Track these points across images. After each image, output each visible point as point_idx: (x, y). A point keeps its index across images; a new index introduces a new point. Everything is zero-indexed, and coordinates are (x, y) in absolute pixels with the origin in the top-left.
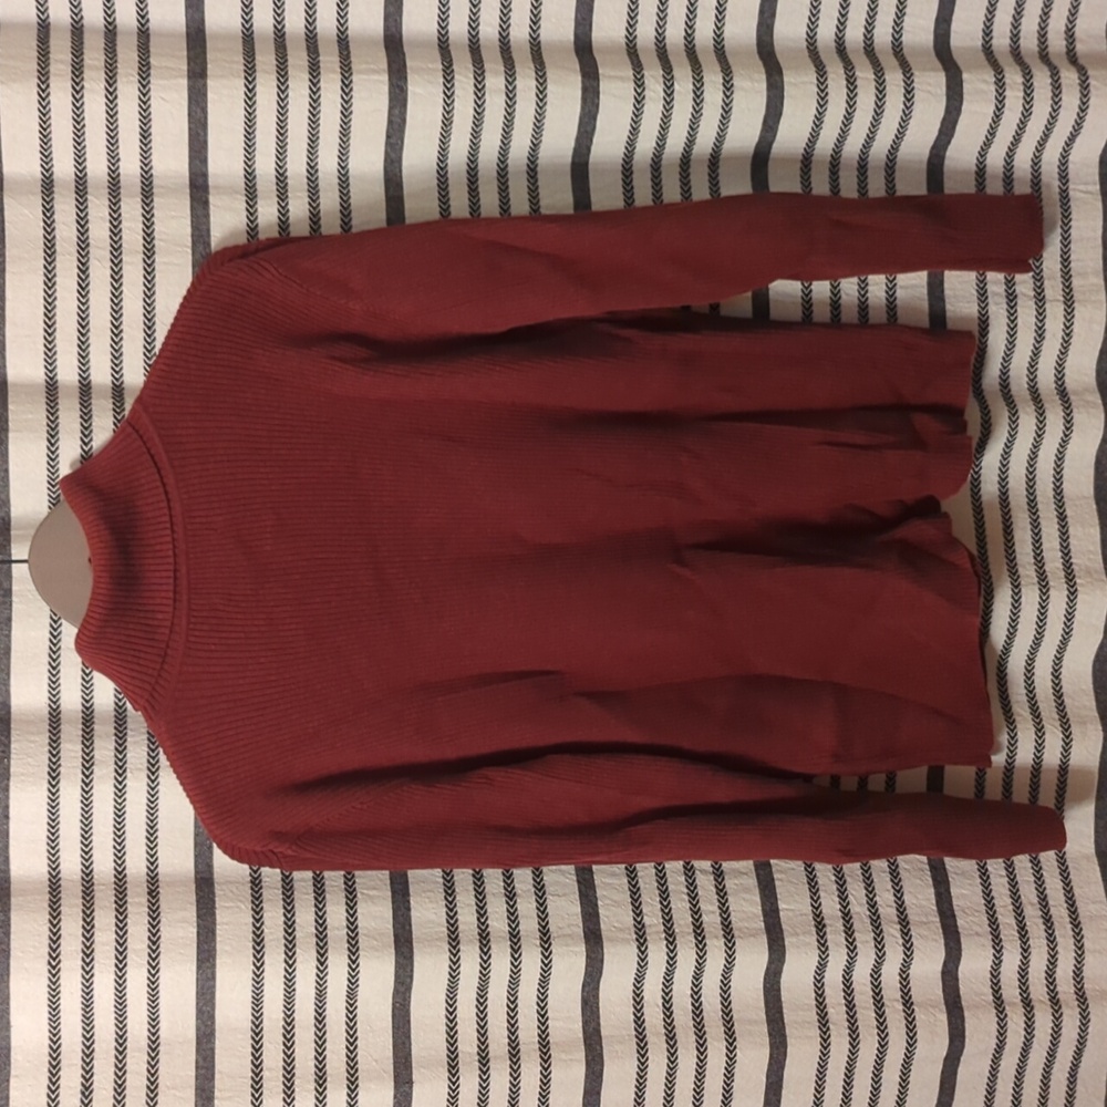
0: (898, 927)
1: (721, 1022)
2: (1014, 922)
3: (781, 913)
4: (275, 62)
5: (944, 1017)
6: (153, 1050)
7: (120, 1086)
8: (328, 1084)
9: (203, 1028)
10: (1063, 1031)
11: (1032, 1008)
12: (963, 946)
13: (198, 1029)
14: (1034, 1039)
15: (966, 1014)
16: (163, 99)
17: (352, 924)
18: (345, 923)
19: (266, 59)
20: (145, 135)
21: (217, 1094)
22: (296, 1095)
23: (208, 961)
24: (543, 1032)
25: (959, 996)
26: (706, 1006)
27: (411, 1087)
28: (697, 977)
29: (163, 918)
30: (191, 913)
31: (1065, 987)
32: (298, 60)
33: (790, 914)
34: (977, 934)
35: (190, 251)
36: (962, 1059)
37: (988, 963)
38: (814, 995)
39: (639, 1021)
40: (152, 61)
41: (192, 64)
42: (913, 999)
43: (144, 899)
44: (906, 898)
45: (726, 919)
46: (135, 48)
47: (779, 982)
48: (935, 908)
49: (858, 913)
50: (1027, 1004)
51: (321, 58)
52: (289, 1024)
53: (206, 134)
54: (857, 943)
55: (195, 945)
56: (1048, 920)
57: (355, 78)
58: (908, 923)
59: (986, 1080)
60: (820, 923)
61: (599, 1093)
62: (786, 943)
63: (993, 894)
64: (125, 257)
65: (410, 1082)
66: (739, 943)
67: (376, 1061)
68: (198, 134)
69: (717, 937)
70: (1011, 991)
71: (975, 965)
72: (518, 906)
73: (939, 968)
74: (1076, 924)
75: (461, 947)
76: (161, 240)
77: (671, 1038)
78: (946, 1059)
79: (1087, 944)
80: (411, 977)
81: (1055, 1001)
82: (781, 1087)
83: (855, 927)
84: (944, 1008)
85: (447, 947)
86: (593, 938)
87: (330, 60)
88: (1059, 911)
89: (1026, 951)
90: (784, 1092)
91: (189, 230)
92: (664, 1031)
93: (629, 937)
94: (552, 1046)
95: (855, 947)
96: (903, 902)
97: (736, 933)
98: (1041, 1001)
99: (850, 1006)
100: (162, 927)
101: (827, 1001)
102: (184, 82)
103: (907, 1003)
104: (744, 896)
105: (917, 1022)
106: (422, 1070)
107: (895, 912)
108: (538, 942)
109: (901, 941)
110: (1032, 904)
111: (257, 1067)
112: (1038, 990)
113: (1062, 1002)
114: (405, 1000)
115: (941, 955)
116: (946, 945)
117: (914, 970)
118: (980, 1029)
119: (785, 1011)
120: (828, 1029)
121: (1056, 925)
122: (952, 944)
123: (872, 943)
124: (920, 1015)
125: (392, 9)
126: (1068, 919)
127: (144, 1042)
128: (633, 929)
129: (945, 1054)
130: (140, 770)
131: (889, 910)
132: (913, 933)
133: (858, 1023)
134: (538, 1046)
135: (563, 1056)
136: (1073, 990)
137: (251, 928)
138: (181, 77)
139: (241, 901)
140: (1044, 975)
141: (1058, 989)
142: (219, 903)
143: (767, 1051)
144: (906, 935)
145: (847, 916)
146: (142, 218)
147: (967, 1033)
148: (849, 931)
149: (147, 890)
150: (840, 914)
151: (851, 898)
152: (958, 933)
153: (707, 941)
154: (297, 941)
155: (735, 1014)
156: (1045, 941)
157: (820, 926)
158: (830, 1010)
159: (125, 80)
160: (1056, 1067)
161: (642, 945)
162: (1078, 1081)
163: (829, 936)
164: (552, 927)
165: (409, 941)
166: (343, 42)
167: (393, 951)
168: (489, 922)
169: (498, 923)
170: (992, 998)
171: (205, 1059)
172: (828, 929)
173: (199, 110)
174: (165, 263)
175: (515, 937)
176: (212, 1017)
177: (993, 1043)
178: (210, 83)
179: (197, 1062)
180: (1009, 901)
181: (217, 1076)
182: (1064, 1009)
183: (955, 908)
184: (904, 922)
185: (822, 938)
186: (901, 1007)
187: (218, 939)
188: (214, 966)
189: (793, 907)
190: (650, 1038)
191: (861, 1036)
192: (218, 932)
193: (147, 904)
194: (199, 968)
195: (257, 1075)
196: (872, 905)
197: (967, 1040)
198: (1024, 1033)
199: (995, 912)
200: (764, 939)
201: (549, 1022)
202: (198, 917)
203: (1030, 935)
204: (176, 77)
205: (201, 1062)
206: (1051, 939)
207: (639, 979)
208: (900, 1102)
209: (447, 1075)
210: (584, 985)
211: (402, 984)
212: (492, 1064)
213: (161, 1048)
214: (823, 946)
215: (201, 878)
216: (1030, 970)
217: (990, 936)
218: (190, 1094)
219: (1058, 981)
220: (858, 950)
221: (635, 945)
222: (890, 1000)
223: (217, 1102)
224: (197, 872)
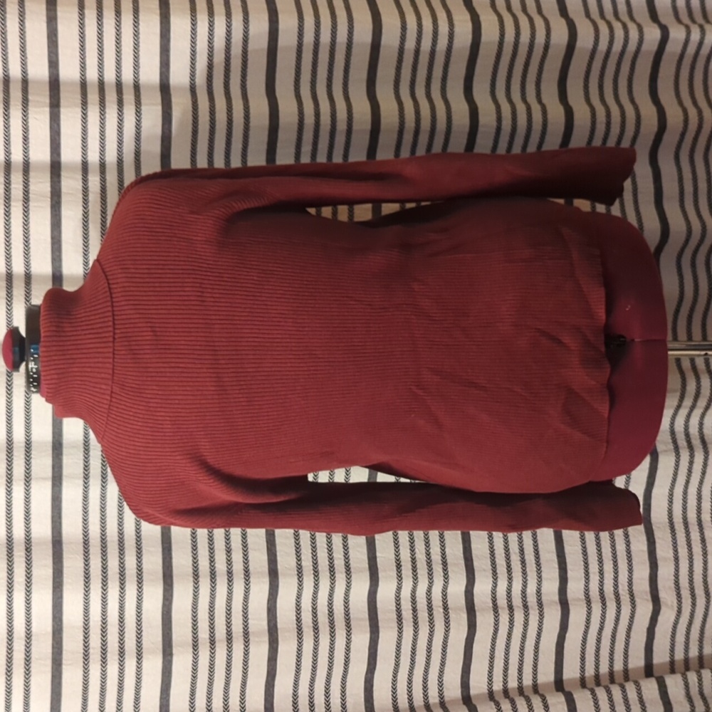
0: (441, 566)
1: (344, 619)
2: (505, 563)
3: (378, 559)
4: (98, 99)
5: (465, 616)
6: (28, 639)
8: (126, 656)
9: (56, 626)
10: (530, 622)
11: (513, 610)
12: (476, 577)
13: (53, 627)
14: (514, 628)
15: (478, 614)
16: (35, 118)
17: (140, 567)
18: (135, 566)
19: (93, 97)
20: (26, 139)
21: (64, 662)
23: (59, 588)
24: (246, 626)
25: (473, 604)
26: (336, 611)
27: (172, 657)
28: (331, 595)
29: (34, 564)
30: (49, 561)
31: (532, 600)
32: (111, 97)
33: (382, 559)
34: (484, 570)
35: (49, 200)
36: (475, 639)
37: (490, 587)
38: (395, 604)
39: (299, 620)
40: (30, 97)
41: (52, 100)
42: (449, 606)
43: (23, 553)
44: (447, 550)
45: (347, 563)
46: (20, 90)
47: (376, 598)
48: (462, 555)
49: (420, 559)
50: (511, 608)
51: (124, 97)
52: (104, 624)
53: (59, 139)
54: (419, 576)
55: (52, 579)
56: (523, 562)
57: (143, 108)
59: (489, 651)
60: (398, 564)
61: (276, 660)
62: (380, 575)
63: (495, 547)
64: (12, 203)
65: (171, 655)
66: (353, 576)
67: (153, 643)
68: (55, 139)
69: (341, 573)
70: (502, 602)
71: (482, 588)
72: (233, 556)
73: (463, 588)
74: (538, 564)
75: (200, 579)
76: (33, 194)
77: (316, 629)
78: (467, 638)
79: (544, 575)
80: (172, 596)
81: (526, 607)
83: (418, 566)
84: (465, 610)
85: (192, 579)
86: (273, 573)
87: (129, 97)
88: (530, 557)
89: (510, 579)
91: (49, 189)
92: (312, 625)
93: (292, 573)
94: (250, 634)
96: (445, 553)
97: (352, 570)
98: (518, 607)
99: (414, 610)
100: (33, 569)
101: (402, 607)
102: (47, 110)
103: (446, 608)
104: (358, 549)
105: (451, 619)
106: (179, 648)
107: (440, 558)
108: (243, 576)
109: (442, 574)
110: (515, 553)
111: (86, 647)
112: (517, 601)
113: (529, 607)
114: (168, 609)
115: (464, 582)
116: (467, 576)
117: (450, 590)
118: (485, 621)
119: (379, 613)
120: (402, 623)
121: (528, 565)
122: (471, 576)
123: (427, 575)
124: (452, 615)
125: (164, 70)
126: (534, 562)
127: (23, 635)
128: (296, 568)
129: (465, 635)
130: (20, 480)
131: (437, 556)
132: (449, 569)
133: (419, 619)
134: (242, 634)
135: (257, 639)
136: (535, 600)
137: (83, 569)
138: (46, 107)
139: (78, 555)
140: (520, 592)
141: (528, 600)
142: (65, 555)
143: (368, 636)
144: (445, 570)
145: (414, 560)
146: (22, 183)
147: (478, 624)
148: (414, 569)
149: (25, 548)
150: (410, 559)
151: (417, 550)
152: (473, 570)
153: (336, 575)
154: (109, 577)
155: (351, 616)
156: (521, 574)
157: (399, 566)
158: (403, 612)
159: (14, 108)
160: (527, 643)
161: (300, 577)
162: (540, 651)
163: (403, 572)
164: (251, 568)
165: (171, 577)
166: (137, 87)
167: (162, 582)
168: (216, 565)
169: (221, 566)
170: (492, 605)
171: (57, 644)
172: (403, 568)
173: (56, 125)
174: (35, 206)
175: (230, 573)
176: (61, 620)
177: (492, 630)
178: (62, 110)
180: (503, 551)
181: (64, 652)
182: (530, 611)
183: (473, 555)
184: (445, 564)
185: (399, 573)
186: (442, 610)
187: (65, 575)
188: (62, 591)
189: (383, 555)
190: (305, 629)
191: (420, 627)
192: (64, 572)
193: (25, 556)
194: (54, 591)
195: (86, 651)
196: (428, 554)
197: (477, 627)
198: (508, 624)
199: (495, 558)
200: (368, 574)
201: (249, 621)
202: (54, 563)
203: (513, 570)
204: (43, 107)
205: (55, 645)
206: (524, 573)
207: (299, 597)
208: (443, 664)
209: (192, 650)
210: (268, 601)
211: (167, 600)
212: (217, 644)
213: (33, 638)
214: (400, 577)
215: (56, 541)
216: (513, 589)
217: (491, 571)
218: (49, 662)
219: (528, 596)
220: (419, 579)
221: (296, 577)
222: (437, 607)
223: (64, 667)
224: (53, 537)
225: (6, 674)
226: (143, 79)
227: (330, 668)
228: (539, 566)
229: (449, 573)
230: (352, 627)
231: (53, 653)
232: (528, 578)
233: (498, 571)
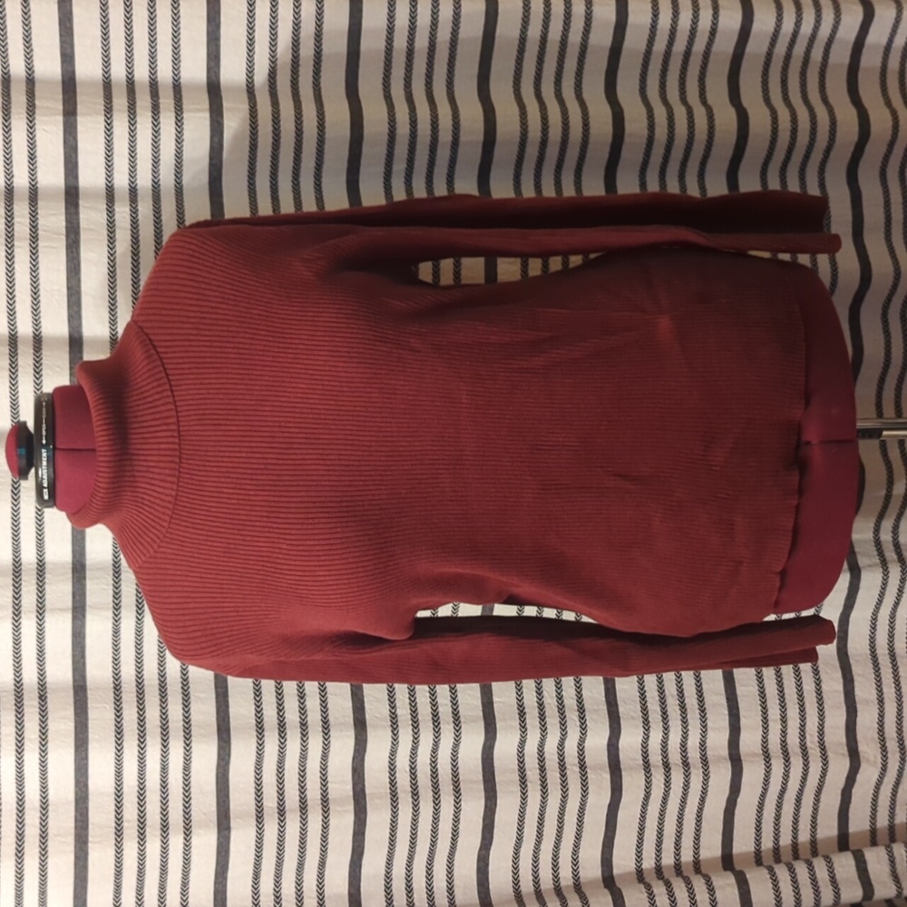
0: (577, 713)
1: (451, 782)
2: (659, 708)
3: (495, 705)
4: (127, 104)
5: (607, 776)
6: (44, 809)
7: (20, 835)
8: (170, 831)
9: (80, 793)
10: (691, 784)
11: (670, 769)
12: (622, 726)
13: (76, 794)
14: (671, 791)
15: (623, 773)
16: (45, 131)
17: (187, 718)
18: (181, 717)
19: (120, 101)
20: (32, 157)
21: (90, 839)
22: (147, 839)
23: (82, 746)
24: (325, 791)
25: (619, 762)
26: (440, 771)
27: (229, 832)
28: (435, 751)
29: (50, 716)
30: (70, 712)
31: (694, 755)
32: (144, 101)
33: (501, 705)
34: (633, 718)
35: (64, 238)
36: (621, 805)
37: (640, 739)
38: (517, 762)
39: (393, 783)
40: (37, 102)
41: (66, 105)
42: (587, 764)
43: (36, 702)
44: (584, 692)
45: (455, 710)
46: (24, 93)
47: (492, 754)
48: (604, 699)
49: (549, 704)
50: (667, 766)
51: (161, 101)
52: (142, 789)
53: (76, 157)
54: (548, 726)
55: (73, 735)
56: (683, 707)
57: (185, 115)
58: (584, 711)
59: (638, 820)
60: (522, 711)
61: (363, 834)
62: (498, 726)
63: (646, 688)
64: (16, 243)
65: (228, 828)
66: (464, 727)
67: (205, 814)
68: (71, 156)
69: (448, 723)
70: (655, 758)
71: (630, 740)
72: (307, 703)
73: (605, 742)
74: (702, 710)
75: (266, 733)
76: (43, 230)
77: (415, 794)
78: (609, 805)
79: (709, 723)
80: (229, 755)
81: (686, 764)
82: (493, 827)
83: (547, 714)
84: (608, 769)
85: (255, 733)
86: (360, 724)
87: (167, 101)
88: (691, 701)
89: (666, 729)
90: (495, 830)
91: (64, 224)
92: (410, 789)
93: (384, 723)
94: (330, 801)
95: (546, 729)
96: (582, 696)
97: (462, 719)
98: (676, 764)
99: (542, 769)
100: (49, 722)
101: (526, 766)
102: (60, 119)
103: (583, 766)
104: (470, 692)
105: (589, 781)
106: (238, 820)
107: (575, 702)
108: (320, 729)
109: (578, 724)
110: (672, 696)
111: (119, 820)
112: (675, 757)
113: (691, 765)
114: (225, 771)
115: (606, 733)
116: (610, 726)
117: (587, 744)
118: (632, 784)
119: (496, 773)
120: (526, 786)
121: (689, 710)
122: (615, 725)
123: (558, 725)
124: (591, 775)
125: (212, 64)
126: (697, 706)
127: (37, 804)
128: (389, 718)
129: (608, 802)
130: (32, 612)
131: (571, 701)
132: (587, 717)
133: (548, 781)
134: (320, 802)
135: (338, 808)
136: (699, 755)
137: (114, 722)
138: (59, 115)
139: (106, 703)
140: (679, 745)
141: (689, 755)
142: (90, 704)
143: (482, 802)
144: (583, 719)
145: (541, 706)
146: (29, 216)
147: (624, 787)
148: (542, 717)
149: (38, 695)
150: (536, 704)
151: (545, 693)
152: (619, 717)
153: (441, 726)
154: (147, 732)
155: (461, 777)
156: (680, 722)
157: (522, 714)
158: (528, 773)
159: (16, 117)
160: (687, 810)
161: (395, 729)
162: (703, 820)
163: (528, 721)
164: (331, 718)
165: (228, 730)
166: (177, 88)
167: (216, 737)
168: (286, 715)
169: (292, 716)
170: (642, 762)
171: (81, 815)
172: (527, 716)
173: (71, 139)
174: (46, 247)
175: (304, 725)
176: (86, 786)
177: (642, 794)
178: (79, 119)
179: (76, 817)
180: (657, 693)
181: (90, 826)
182: (692, 769)
183: (618, 698)
184: (581, 710)
185: (523, 722)
186: (578, 770)
187: (90, 730)
188: (87, 750)
189: (502, 700)
190: (401, 795)
191: (549, 791)
192: (90, 725)
193: (38, 705)
194: (76, 751)
195: (119, 825)
196: (560, 698)
197: (624, 792)
198: (663, 786)
199: (646, 702)
200: (482, 724)
201: (329, 784)
202: (76, 714)
203: (669, 718)
204: (54, 115)
205: (78, 818)
206: (684, 721)
207: (393, 753)
208: (578, 836)
209: (255, 822)
210: (354, 758)
211: (223, 759)
212: (287, 815)
213: (50, 808)
214: (523, 727)
215: (78, 686)
216: (669, 742)
217: (642, 720)
218: (71, 840)
219: (688, 750)
220: (548, 730)
221: (389, 729)
222: (571, 765)
223: (90, 845)
224: (74, 681)
225: (16, 855)
226: (186, 75)
227: (433, 843)
228: (703, 711)
229: (587, 722)
230: (462, 791)
231: (76, 828)
232: (689, 727)
233: (650, 719)
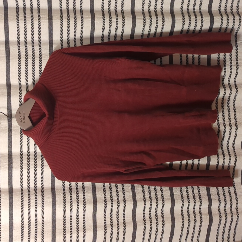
0: (199, 198)
1: (161, 218)
2: (223, 197)
3: (174, 195)
4: (67, 16)
5: (208, 217)
6: (43, 224)
7: (36, 231)
8: (79, 231)
9: (53, 219)
10: (233, 220)
12: (212, 202)
13: (52, 220)
14: (227, 221)
15: (213, 216)
16: (43, 24)
17: (84, 198)
18: (83, 197)
19: (65, 15)
20: (39, 32)
21: (56, 233)
22: (73, 233)
23: (54, 206)
24: (124, 220)
25: (211, 212)
26: (158, 215)
27: (97, 232)
28: (156, 208)
29: (45, 197)
30: (50, 196)
31: (234, 210)
32: (72, 15)
33: (176, 195)
34: (215, 199)
36: (212, 225)
37: (218, 206)
38: (181, 212)
39: (144, 218)
40: (41, 16)
41: (49, 16)
42: (202, 213)
43: (41, 193)
44: (200, 192)
45: (162, 196)
46: (37, 13)
47: (174, 210)
48: (207, 194)
49: (190, 195)
50: (226, 214)
51: (77, 15)
52: (71, 219)
53: (52, 32)
54: (190, 201)
55: (51, 202)
56: (230, 197)
57: (84, 19)
58: (201, 197)
60: (182, 197)
61: (136, 233)
62: (175, 201)
63: (219, 191)
64: (35, 58)
65: (96, 231)
66: (165, 202)
67: (89, 226)
68: (51, 32)
69: (160, 200)
70: (222, 211)
71: (215, 206)
72: (119, 194)
73: (207, 206)
75: (107, 202)
76: (43, 55)
77: (151, 221)
78: (209, 225)
79: (239, 201)
80: (97, 209)
81: (232, 213)
82: (174, 231)
83: (190, 198)
84: (208, 215)
85: (104, 202)
86: (135, 200)
87: (78, 15)
88: (233, 194)
89: (226, 203)
90: (174, 232)
91: (49, 52)
92: (149, 220)
93: (142, 200)
94: (126, 223)
95: (190, 202)
96: (200, 193)
97: (165, 199)
98: (229, 213)
99: (189, 214)
100: (45, 199)
101: (184, 213)
102: (48, 21)
103: (201, 214)
104: (166, 191)
105: (203, 218)
106: (99, 228)
107: (198, 195)
108: (123, 201)
109: (199, 201)
110: (227, 193)
111: (64, 227)
112: (228, 211)
113: (233, 214)
114: (95, 214)
115: (208, 204)
116: (209, 202)
117: (202, 207)
118: (216, 219)
119: (175, 215)
120: (184, 219)
121: (232, 197)
122: (210, 202)
123: (193, 201)
124: (203, 216)
125: (92, 3)
126: (235, 196)
127: (41, 222)
128: (143, 199)
129: (208, 224)
130: (40, 166)
132: (202, 199)
133: (190, 218)
134: (123, 223)
135: (128, 225)
136: (235, 211)
137: (63, 199)
138: (47, 19)
139: (61, 193)
140: (229, 208)
141: (232, 211)
142: (56, 193)
143: (171, 224)
144: (200, 200)
145: (188, 196)
146: (39, 50)
147: (213, 220)
148: (188, 199)
149: (41, 191)
150: (186, 195)
151: (189, 192)
152: (211, 199)
153: (158, 201)
154: (73, 201)
157: (182, 198)
158: (184, 215)
159: (35, 20)
160: (232, 227)
161: (145, 202)
162: (236, 230)
163: (184, 200)
164: (126, 198)
165: (96, 201)
166: (81, 11)
167: (93, 203)
168: (113, 197)
169: (115, 198)
170: (218, 213)
171: (54, 226)
172: (184, 198)
173: (51, 27)
174: (44, 59)
175: (118, 200)
176: (55, 217)
177: (218, 222)
178: (53, 21)
179: (52, 226)
180: (222, 192)
181: (56, 229)
182: (234, 215)
183: (211, 194)
184: (200, 197)
185: (183, 200)
186: (199, 215)
187: (56, 201)
188: (55, 207)
189: (176, 194)
190: (147, 221)
191: (191, 221)
192: (56, 200)
193: (41, 194)
194: (52, 207)
195: (64, 229)
196: (193, 193)
197: (213, 222)
199: (219, 195)
200: (170, 201)
201: (125, 218)
202: (52, 196)
203: (226, 199)
204: (46, 20)
205: (53, 227)
206: (231, 200)
207: (144, 209)
208: (199, 234)
209: (104, 229)
210: (133, 210)
211: (95, 210)
212: (113, 227)
213: (45, 224)
214: (183, 202)
215: (53, 188)
216: (226, 207)
217: (218, 200)
218: (51, 233)
219: (232, 209)
220: (190, 203)
221: (143, 202)
222: (197, 213)
223: (56, 235)
224: (52, 187)
225: (35, 237)
226: (84, 7)
227: (156, 236)
228: (236, 198)
229: (202, 201)
230: (165, 221)
231: (52, 230)
232: (233, 202)
233: (221, 200)
